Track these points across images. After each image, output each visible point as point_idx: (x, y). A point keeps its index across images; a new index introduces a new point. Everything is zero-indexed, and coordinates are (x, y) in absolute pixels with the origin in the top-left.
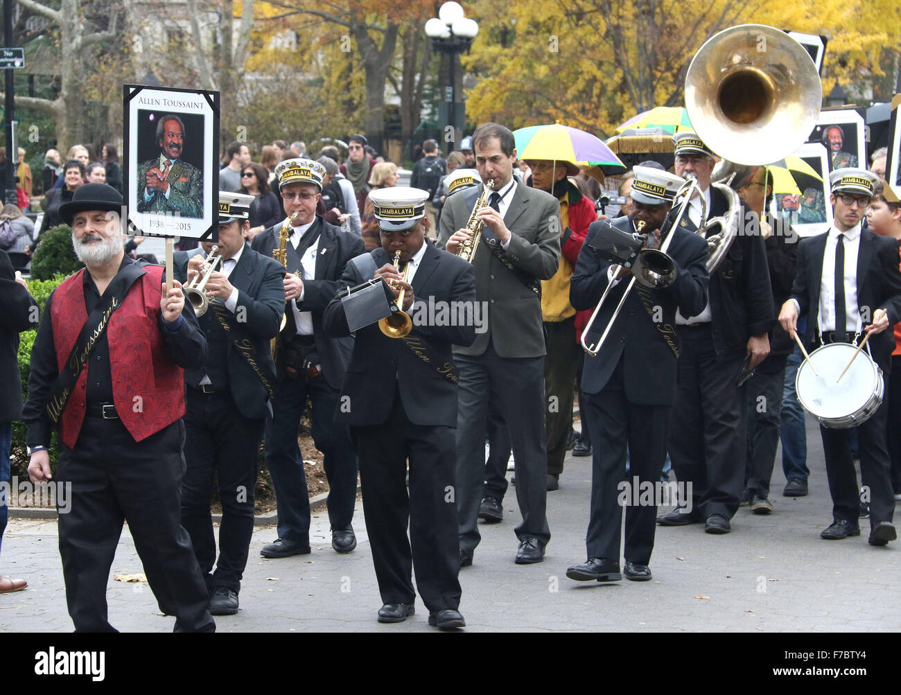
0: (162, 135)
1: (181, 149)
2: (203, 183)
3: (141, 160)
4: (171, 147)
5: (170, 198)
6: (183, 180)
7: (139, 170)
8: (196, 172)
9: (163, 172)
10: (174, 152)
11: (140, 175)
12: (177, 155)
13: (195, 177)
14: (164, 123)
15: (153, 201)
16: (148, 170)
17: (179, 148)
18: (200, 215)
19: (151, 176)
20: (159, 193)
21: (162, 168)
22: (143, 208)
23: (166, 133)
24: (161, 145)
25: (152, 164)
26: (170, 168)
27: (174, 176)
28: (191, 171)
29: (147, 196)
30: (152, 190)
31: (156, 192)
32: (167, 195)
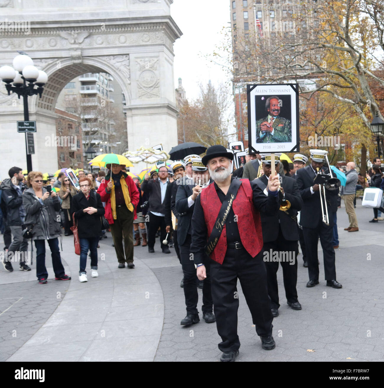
0: (269, 106)
1: (279, 112)
2: (291, 126)
3: (257, 119)
4: (274, 111)
5: (274, 135)
6: (280, 126)
7: (257, 123)
8: (287, 121)
9: (270, 123)
10: (275, 113)
11: (257, 126)
12: (277, 114)
13: (287, 123)
14: (270, 101)
15: (265, 137)
16: (262, 123)
17: (278, 111)
18: (290, 140)
19: (263, 126)
20: (268, 133)
21: (269, 121)
22: (259, 141)
23: (271, 105)
24: (268, 111)
25: (263, 120)
26: (274, 121)
27: (275, 125)
28: (285, 121)
29: (261, 135)
30: (264, 132)
31: (266, 133)
32: (272, 133)
